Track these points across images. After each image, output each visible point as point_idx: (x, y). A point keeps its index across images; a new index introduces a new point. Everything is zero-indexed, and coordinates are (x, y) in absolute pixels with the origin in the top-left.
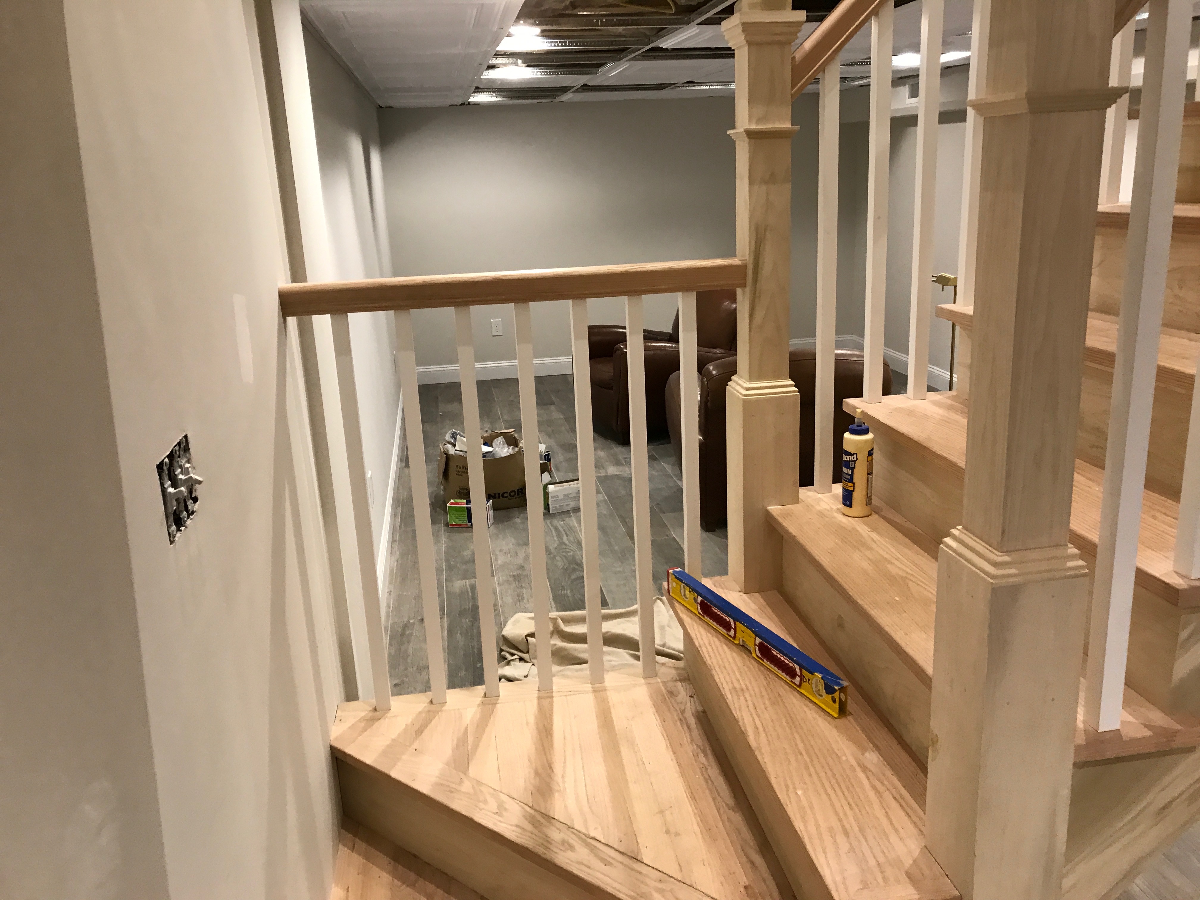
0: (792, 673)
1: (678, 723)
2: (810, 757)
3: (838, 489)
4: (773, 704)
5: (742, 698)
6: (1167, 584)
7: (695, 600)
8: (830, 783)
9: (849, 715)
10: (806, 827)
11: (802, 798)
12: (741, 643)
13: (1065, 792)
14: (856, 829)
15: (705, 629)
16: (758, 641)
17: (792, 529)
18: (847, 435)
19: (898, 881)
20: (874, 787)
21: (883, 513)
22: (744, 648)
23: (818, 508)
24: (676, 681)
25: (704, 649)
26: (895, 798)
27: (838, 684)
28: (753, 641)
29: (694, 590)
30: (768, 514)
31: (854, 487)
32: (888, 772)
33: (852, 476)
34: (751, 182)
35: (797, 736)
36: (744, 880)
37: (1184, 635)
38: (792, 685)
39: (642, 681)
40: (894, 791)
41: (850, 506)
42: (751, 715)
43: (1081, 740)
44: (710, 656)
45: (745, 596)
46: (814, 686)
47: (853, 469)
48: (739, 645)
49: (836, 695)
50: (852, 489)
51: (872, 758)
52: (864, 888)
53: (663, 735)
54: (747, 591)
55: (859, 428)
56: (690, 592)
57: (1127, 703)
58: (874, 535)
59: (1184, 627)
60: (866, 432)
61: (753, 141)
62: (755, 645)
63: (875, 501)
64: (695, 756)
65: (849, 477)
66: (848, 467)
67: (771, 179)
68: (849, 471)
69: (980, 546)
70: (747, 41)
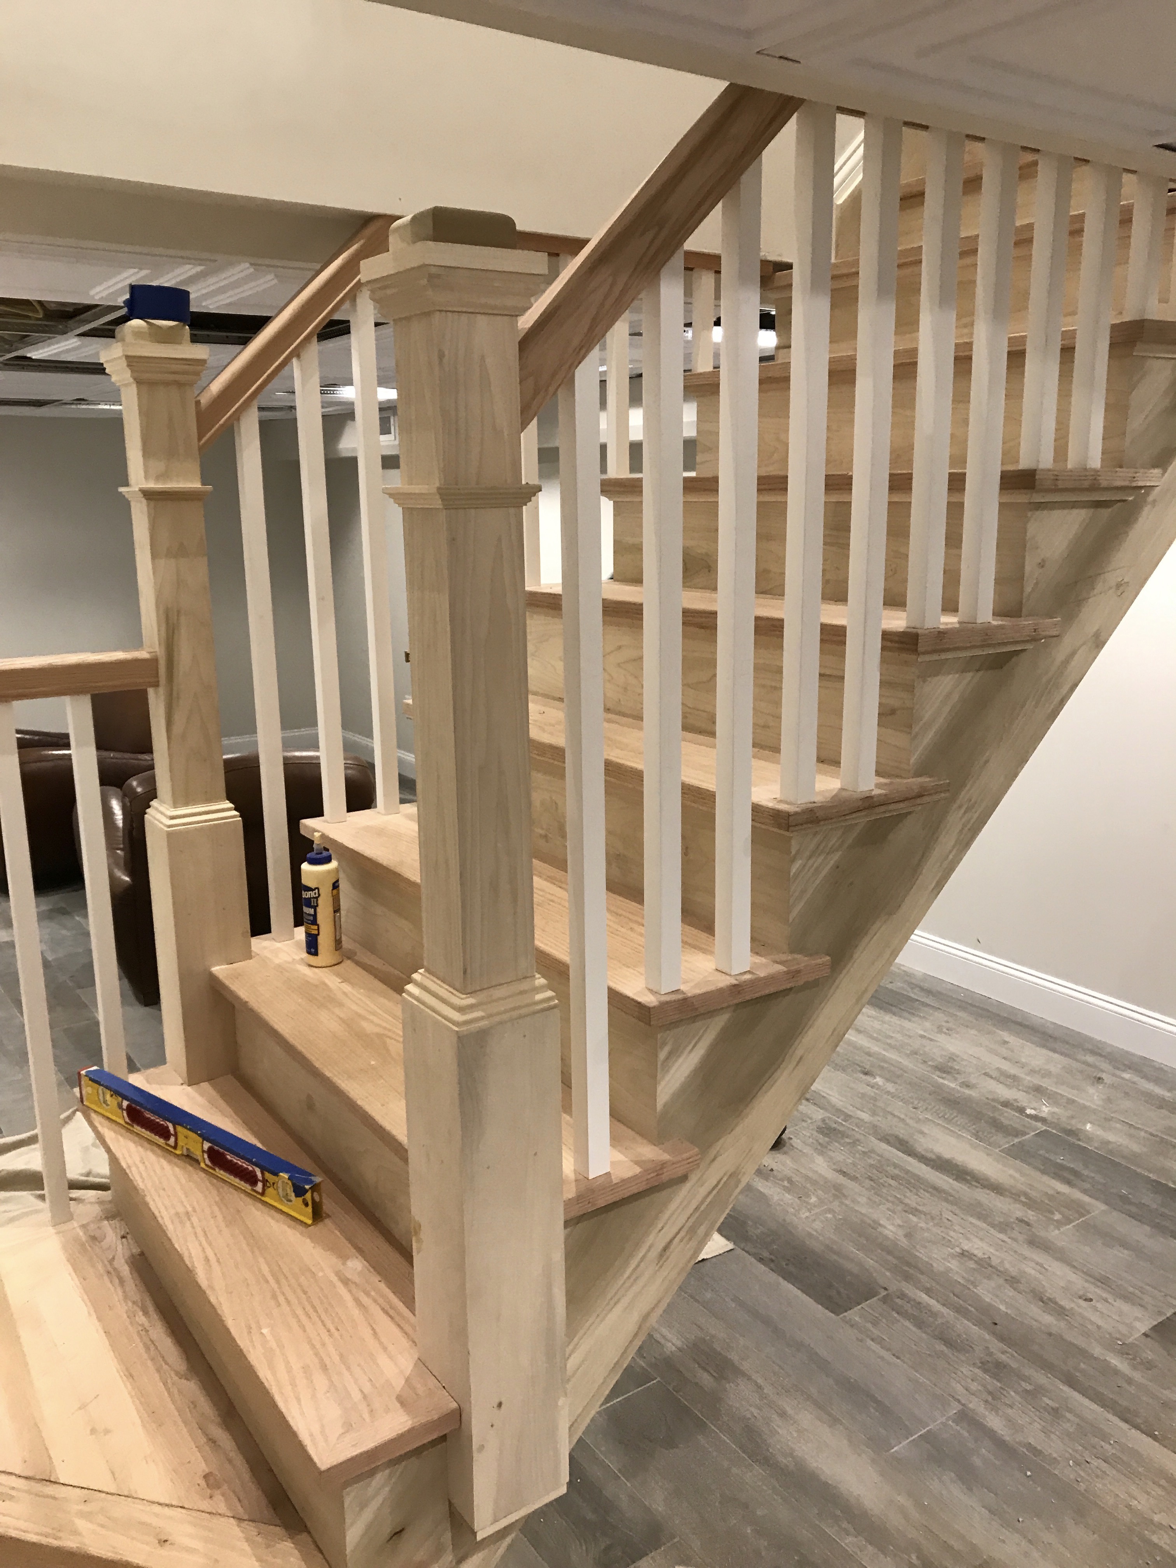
0: (251, 1179)
1: (106, 1278)
2: (278, 1282)
3: (300, 933)
4: (229, 1224)
5: (188, 1224)
6: (639, 1003)
7: (120, 1106)
8: (304, 1309)
9: (326, 1218)
10: (274, 1374)
11: (269, 1337)
12: (185, 1153)
13: (558, 1256)
14: (336, 1358)
15: (135, 1143)
16: (207, 1145)
17: (243, 993)
18: (305, 866)
19: (387, 1410)
20: (357, 1301)
21: (356, 958)
22: (189, 1158)
23: (277, 961)
24: (101, 1219)
25: (134, 1169)
26: (383, 1309)
27: (311, 1182)
28: (198, 1146)
29: (116, 1093)
30: (213, 978)
31: (318, 929)
32: (375, 1279)
33: (315, 916)
34: (154, 556)
35: (261, 1260)
36: (202, 1467)
37: (662, 1055)
38: (255, 1194)
39: (51, 1230)
40: (381, 1301)
41: (316, 954)
42: (201, 1244)
43: (570, 1192)
44: (141, 1177)
45: (189, 1089)
46: (280, 1190)
47: (315, 908)
48: (182, 1155)
49: (308, 1196)
50: (316, 932)
51: (356, 1265)
52: (347, 1432)
53: (83, 1300)
54: (192, 1080)
55: (319, 856)
56: (112, 1096)
57: (616, 1140)
58: (346, 987)
59: (662, 1048)
60: (328, 860)
61: (152, 503)
62: (203, 1151)
63: (346, 943)
64: (131, 1316)
65: (312, 918)
66: (309, 906)
67: (179, 552)
68: (312, 911)
69: (443, 990)
70: (135, 379)
